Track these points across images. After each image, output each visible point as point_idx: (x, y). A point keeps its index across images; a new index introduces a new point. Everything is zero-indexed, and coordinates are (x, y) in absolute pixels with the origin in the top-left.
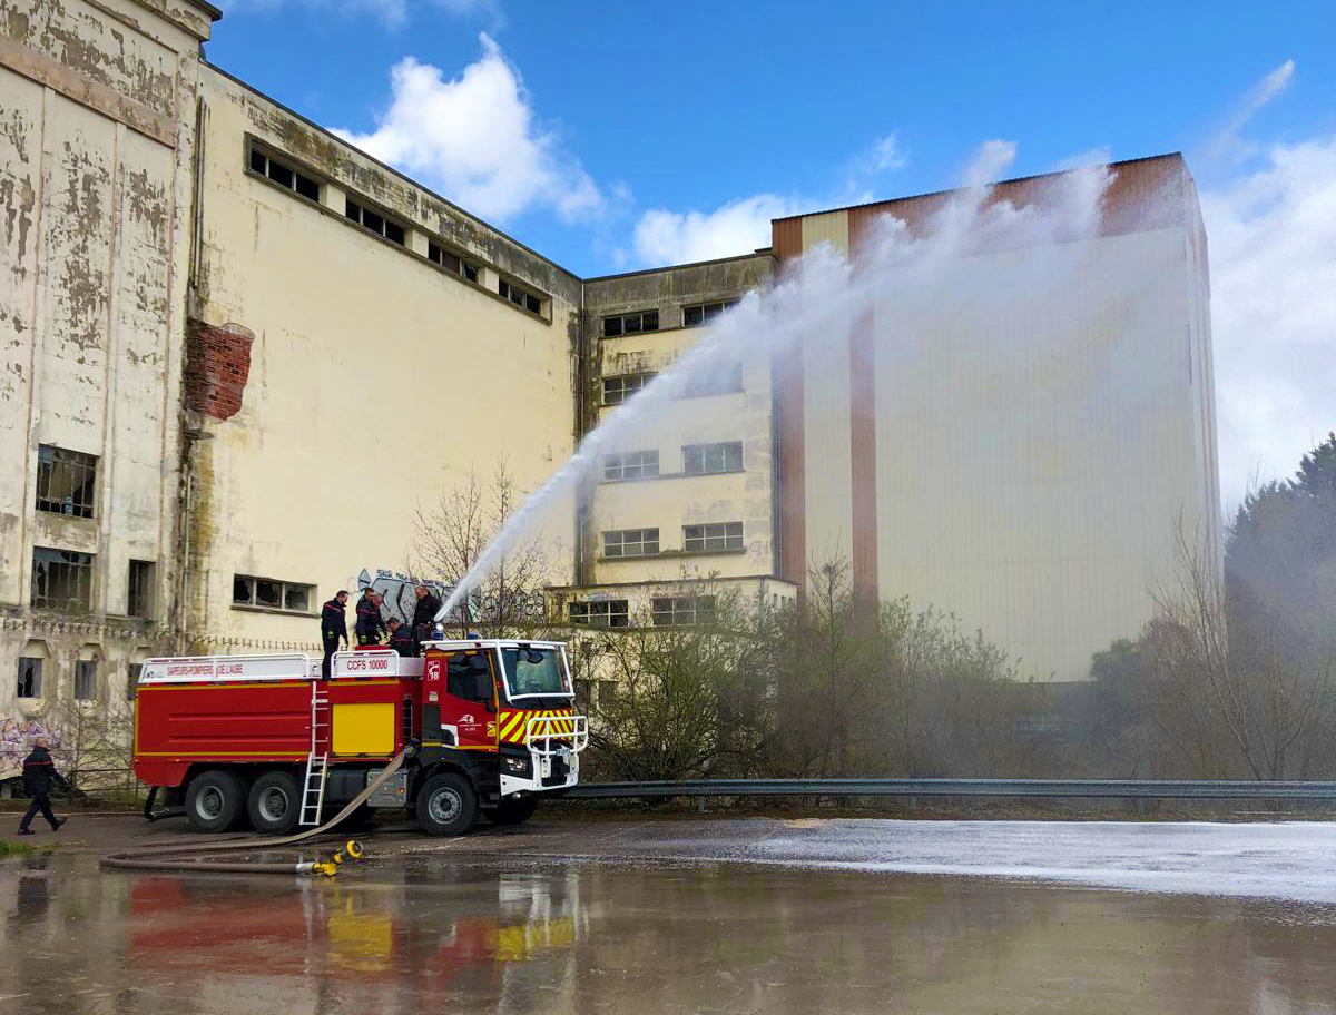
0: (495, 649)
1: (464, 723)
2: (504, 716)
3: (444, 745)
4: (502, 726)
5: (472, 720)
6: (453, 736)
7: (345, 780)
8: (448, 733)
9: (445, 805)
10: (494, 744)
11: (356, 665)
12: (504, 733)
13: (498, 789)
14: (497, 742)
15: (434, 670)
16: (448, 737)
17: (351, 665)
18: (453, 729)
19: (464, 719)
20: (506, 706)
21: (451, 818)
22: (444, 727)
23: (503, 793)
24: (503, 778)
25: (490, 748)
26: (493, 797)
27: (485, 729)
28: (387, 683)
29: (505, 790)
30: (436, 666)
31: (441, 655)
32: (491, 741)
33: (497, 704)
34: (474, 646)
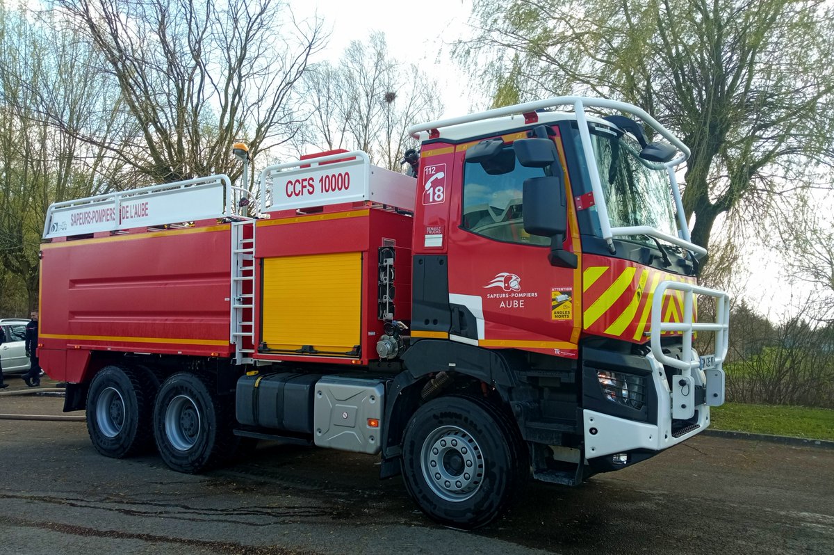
0: (574, 124)
1: (498, 289)
2: (593, 274)
3: (454, 337)
4: (588, 299)
5: (515, 284)
6: (473, 320)
7: (280, 396)
8: (463, 312)
9: (453, 461)
10: (567, 338)
11: (298, 187)
12: (592, 316)
13: (576, 440)
14: (576, 335)
15: (436, 183)
16: (463, 320)
17: (291, 188)
18: (474, 304)
19: (499, 282)
20: (598, 249)
21: (463, 492)
22: (455, 299)
23: (589, 454)
24: (591, 417)
25: (558, 347)
26: (565, 455)
27: (546, 302)
28: (349, 215)
29: (594, 447)
30: (440, 175)
31: (450, 149)
32: (561, 331)
33: (576, 247)
34: (520, 121)
